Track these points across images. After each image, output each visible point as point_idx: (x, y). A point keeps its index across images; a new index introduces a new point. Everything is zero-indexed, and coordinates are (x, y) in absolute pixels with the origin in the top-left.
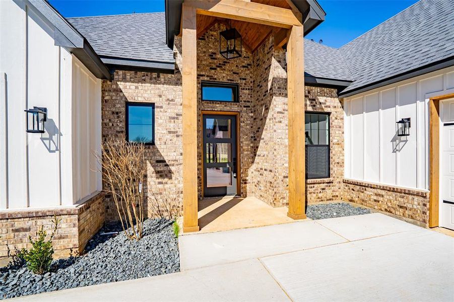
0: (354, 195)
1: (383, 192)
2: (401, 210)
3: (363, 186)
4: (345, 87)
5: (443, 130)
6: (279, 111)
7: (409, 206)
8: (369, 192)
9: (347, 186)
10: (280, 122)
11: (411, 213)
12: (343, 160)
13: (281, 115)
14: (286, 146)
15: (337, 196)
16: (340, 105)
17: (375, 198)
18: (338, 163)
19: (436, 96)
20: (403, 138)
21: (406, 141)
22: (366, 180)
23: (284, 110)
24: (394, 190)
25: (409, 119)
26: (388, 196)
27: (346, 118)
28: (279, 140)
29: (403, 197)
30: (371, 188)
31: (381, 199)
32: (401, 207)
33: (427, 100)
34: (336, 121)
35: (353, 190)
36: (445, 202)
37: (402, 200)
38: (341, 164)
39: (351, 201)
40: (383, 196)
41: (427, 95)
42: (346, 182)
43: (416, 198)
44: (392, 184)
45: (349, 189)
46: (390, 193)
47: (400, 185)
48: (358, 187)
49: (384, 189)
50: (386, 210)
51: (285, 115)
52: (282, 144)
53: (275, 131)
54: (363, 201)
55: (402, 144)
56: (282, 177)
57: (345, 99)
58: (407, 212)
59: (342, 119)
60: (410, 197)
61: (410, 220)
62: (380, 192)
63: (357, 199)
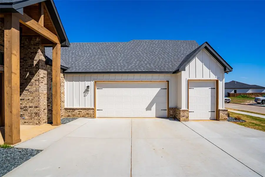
0: (70, 114)
1: (81, 110)
2: (87, 115)
3: (74, 109)
4: (66, 70)
5: (97, 90)
6: (42, 77)
7: (90, 113)
8: (76, 111)
9: (66, 110)
10: (42, 82)
11: (90, 115)
12: (64, 100)
13: (42, 79)
14: (45, 94)
15: (63, 116)
16: (63, 76)
17: (79, 113)
18: (63, 101)
19: (96, 80)
20: (87, 92)
21: (88, 93)
22: (75, 107)
23: (44, 77)
24: (85, 109)
25: (89, 86)
26: (83, 111)
27: (66, 83)
28: (41, 91)
29: (88, 111)
30: (77, 109)
31: (81, 113)
32: (87, 114)
33: (94, 81)
34: (62, 83)
35: (69, 112)
36: (97, 110)
37: (87, 112)
38: (63, 102)
39: (68, 116)
40: (81, 112)
41: (94, 80)
42: (66, 109)
43: (91, 110)
44: (84, 107)
45: (68, 111)
46: (83, 110)
47: (87, 107)
48: (71, 110)
49: (82, 109)
50: (83, 116)
51: (44, 79)
52: (43, 93)
53: (40, 87)
54: (74, 115)
55: (87, 94)
56: (43, 110)
57: (65, 74)
58: (89, 115)
59: (64, 83)
60: (90, 110)
61: (90, 117)
62: (80, 110)
63: (71, 115)
